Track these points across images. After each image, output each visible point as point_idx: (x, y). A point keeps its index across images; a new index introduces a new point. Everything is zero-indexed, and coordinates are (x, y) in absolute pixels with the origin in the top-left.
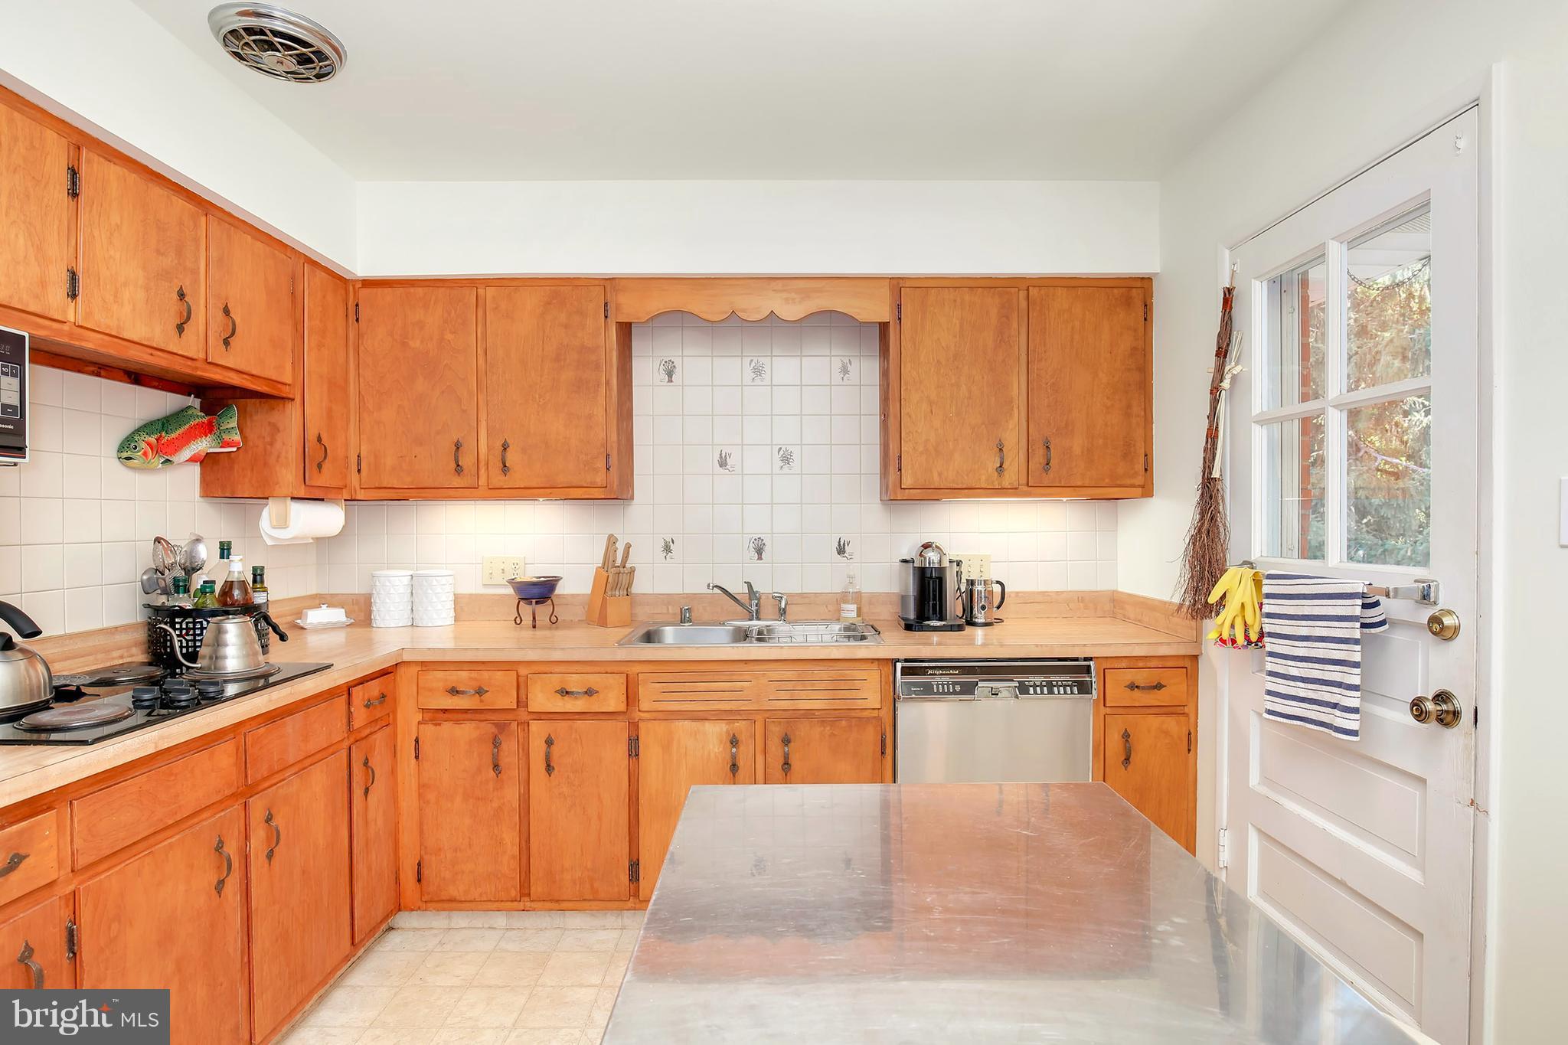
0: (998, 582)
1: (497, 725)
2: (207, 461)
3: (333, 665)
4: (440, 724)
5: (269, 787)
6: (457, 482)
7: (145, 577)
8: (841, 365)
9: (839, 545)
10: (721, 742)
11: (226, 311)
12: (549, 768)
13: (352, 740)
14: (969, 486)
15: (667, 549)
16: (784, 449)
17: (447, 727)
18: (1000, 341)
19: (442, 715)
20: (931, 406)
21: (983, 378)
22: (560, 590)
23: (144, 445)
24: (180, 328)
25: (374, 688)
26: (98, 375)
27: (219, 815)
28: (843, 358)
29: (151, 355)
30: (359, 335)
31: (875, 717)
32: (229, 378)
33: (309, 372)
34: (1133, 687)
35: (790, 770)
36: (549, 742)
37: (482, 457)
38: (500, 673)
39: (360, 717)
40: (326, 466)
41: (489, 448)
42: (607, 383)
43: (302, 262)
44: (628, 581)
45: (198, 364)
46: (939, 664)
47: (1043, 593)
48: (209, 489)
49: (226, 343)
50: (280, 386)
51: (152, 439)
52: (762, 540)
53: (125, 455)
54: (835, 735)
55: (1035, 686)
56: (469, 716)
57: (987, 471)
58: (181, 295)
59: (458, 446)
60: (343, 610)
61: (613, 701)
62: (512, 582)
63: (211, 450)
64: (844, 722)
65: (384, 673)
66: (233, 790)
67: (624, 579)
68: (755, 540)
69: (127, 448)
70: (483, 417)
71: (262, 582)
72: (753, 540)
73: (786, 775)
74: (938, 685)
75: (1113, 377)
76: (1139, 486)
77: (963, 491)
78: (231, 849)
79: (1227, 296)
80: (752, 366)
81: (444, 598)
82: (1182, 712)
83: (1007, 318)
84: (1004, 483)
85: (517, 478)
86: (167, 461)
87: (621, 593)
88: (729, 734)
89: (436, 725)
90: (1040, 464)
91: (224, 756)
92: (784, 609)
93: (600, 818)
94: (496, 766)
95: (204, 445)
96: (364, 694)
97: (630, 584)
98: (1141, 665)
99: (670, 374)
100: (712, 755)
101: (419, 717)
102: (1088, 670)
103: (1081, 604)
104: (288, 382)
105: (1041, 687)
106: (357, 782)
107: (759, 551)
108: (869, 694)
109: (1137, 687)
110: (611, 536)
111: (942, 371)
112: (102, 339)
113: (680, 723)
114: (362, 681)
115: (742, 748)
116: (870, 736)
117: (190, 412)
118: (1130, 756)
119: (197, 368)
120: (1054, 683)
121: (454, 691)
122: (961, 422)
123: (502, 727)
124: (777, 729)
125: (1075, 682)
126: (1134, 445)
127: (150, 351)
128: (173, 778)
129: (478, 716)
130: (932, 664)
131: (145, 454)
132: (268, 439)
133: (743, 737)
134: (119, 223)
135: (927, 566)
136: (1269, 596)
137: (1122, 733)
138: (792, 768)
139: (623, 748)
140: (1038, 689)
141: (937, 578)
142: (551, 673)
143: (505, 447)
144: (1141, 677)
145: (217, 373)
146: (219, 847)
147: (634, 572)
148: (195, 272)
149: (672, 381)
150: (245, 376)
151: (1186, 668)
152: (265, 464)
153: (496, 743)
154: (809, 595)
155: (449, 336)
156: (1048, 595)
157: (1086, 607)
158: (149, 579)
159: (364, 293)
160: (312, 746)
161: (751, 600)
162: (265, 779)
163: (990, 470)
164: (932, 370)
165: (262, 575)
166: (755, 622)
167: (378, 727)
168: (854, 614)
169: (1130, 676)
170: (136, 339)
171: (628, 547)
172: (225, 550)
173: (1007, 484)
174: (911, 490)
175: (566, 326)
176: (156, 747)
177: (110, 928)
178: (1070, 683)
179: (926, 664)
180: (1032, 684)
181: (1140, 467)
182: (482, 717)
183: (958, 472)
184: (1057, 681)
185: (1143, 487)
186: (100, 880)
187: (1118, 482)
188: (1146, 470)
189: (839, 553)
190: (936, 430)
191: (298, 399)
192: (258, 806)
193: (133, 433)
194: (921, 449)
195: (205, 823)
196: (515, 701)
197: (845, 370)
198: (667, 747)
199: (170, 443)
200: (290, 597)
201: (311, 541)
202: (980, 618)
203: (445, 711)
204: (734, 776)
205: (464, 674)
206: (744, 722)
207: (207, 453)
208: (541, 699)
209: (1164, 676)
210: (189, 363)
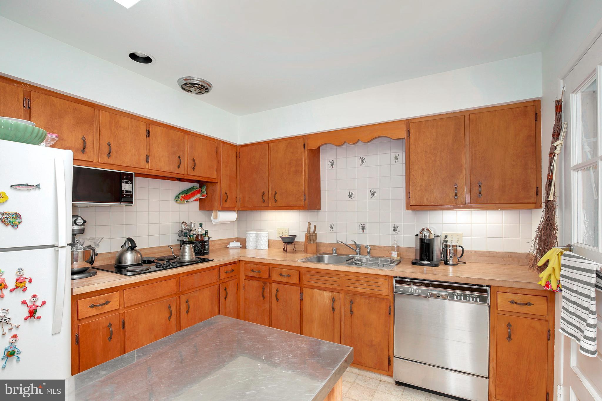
0: (460, 246)
1: (264, 283)
2: (200, 200)
3: (213, 260)
4: (249, 280)
5: (188, 293)
6: (263, 205)
7: (179, 232)
8: (394, 156)
9: (394, 227)
10: (329, 299)
11: (194, 160)
12: (277, 300)
13: (221, 282)
14: (441, 204)
15: (331, 227)
16: (372, 190)
17: (251, 281)
18: (456, 140)
19: (250, 278)
20: (423, 171)
21: (447, 157)
22: (296, 240)
23: (181, 197)
24: (179, 166)
25: (229, 268)
26: (169, 180)
27: (169, 299)
28: (395, 153)
29: (170, 174)
30: (240, 162)
31: (386, 299)
32: (195, 178)
33: (222, 174)
34: (513, 302)
35: (353, 314)
36: (277, 291)
37: (270, 197)
38: (264, 266)
39: (223, 276)
40: (228, 201)
41: (272, 194)
42: (305, 171)
43: (220, 143)
44: (315, 238)
45: (185, 175)
46: (412, 280)
47: (489, 252)
48: (201, 208)
49: (194, 169)
50: (212, 179)
51: (183, 195)
52: (364, 225)
53: (176, 200)
54: (370, 303)
55: (457, 295)
56: (257, 279)
57: (450, 197)
58: (179, 158)
59: (263, 193)
60: (239, 243)
61: (295, 280)
62: (281, 237)
63: (201, 198)
64: (373, 299)
65: (234, 263)
66: (175, 292)
67: (313, 238)
68: (362, 225)
69: (177, 199)
70: (270, 184)
71: (207, 234)
72: (361, 225)
73: (352, 316)
74: (411, 289)
75: (517, 150)
76: (533, 203)
77: (438, 206)
78: (173, 309)
79: (557, 105)
80: (361, 160)
81: (264, 241)
82: (545, 319)
83: (459, 129)
84: (458, 202)
85: (279, 204)
86: (187, 201)
87: (313, 242)
88: (332, 297)
89: (248, 280)
90: (476, 193)
91: (172, 283)
92: (369, 252)
93: (291, 319)
94: (263, 296)
95: (199, 196)
96: (225, 269)
97: (316, 239)
98: (519, 292)
99: (332, 165)
100: (326, 304)
101: (245, 278)
102: (485, 291)
103: (510, 258)
104: (215, 178)
105: (461, 296)
106: (222, 295)
107: (363, 229)
108: (384, 290)
109: (515, 303)
110: (309, 222)
111: (428, 155)
112: (156, 172)
113: (316, 290)
114: (225, 265)
115: (336, 303)
116: (384, 306)
117: (194, 188)
118: (510, 336)
119: (184, 177)
120: (468, 295)
121: (253, 271)
122: (437, 176)
123: (265, 283)
124: (348, 298)
125: (478, 296)
126: (530, 183)
127: (170, 173)
128: (154, 287)
129: (259, 280)
130: (409, 280)
131: (181, 200)
132: (212, 194)
133: (337, 299)
134: (160, 141)
135: (423, 238)
136: (563, 265)
137: (507, 324)
138: (354, 313)
139: (298, 296)
140: (459, 297)
141: (426, 243)
142: (278, 268)
143: (276, 193)
144: (518, 298)
145: (191, 177)
146: (170, 307)
147: (316, 235)
148: (184, 151)
149: (333, 168)
150: (200, 177)
151: (547, 297)
152: (212, 201)
153: (263, 289)
154: (381, 247)
155: (261, 160)
156: (492, 253)
157: (513, 260)
158: (180, 233)
159: (241, 149)
160: (204, 283)
161: (357, 247)
162: (186, 290)
163: (451, 197)
164: (424, 155)
165: (207, 233)
166: (358, 256)
167: (232, 279)
168: (396, 256)
169: (512, 297)
170: (165, 171)
171: (315, 226)
172: (201, 225)
173: (459, 203)
174: (415, 206)
175: (292, 153)
176: (147, 279)
177: (134, 323)
178: (476, 296)
179: (406, 280)
180: (456, 294)
181: (534, 194)
182: (260, 280)
183: (435, 198)
184: (469, 295)
185: (536, 203)
186: (131, 311)
187: (520, 201)
188: (537, 195)
189: (394, 231)
190: (425, 181)
191: (219, 182)
192: (183, 298)
193: (178, 194)
194: (418, 189)
195: (165, 300)
196: (268, 276)
197: (396, 158)
198: (312, 298)
199: (188, 196)
200: (228, 238)
201: (229, 222)
202: (451, 262)
203: (251, 277)
204: (333, 312)
205: (255, 266)
206: (337, 293)
207: (200, 198)
208: (275, 277)
209: (533, 300)
210: (182, 175)
